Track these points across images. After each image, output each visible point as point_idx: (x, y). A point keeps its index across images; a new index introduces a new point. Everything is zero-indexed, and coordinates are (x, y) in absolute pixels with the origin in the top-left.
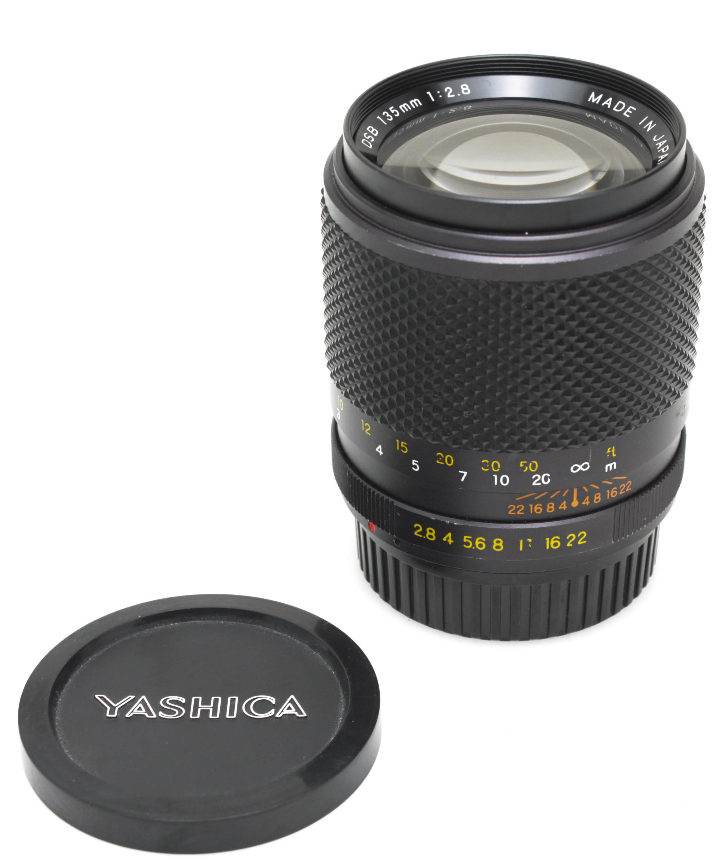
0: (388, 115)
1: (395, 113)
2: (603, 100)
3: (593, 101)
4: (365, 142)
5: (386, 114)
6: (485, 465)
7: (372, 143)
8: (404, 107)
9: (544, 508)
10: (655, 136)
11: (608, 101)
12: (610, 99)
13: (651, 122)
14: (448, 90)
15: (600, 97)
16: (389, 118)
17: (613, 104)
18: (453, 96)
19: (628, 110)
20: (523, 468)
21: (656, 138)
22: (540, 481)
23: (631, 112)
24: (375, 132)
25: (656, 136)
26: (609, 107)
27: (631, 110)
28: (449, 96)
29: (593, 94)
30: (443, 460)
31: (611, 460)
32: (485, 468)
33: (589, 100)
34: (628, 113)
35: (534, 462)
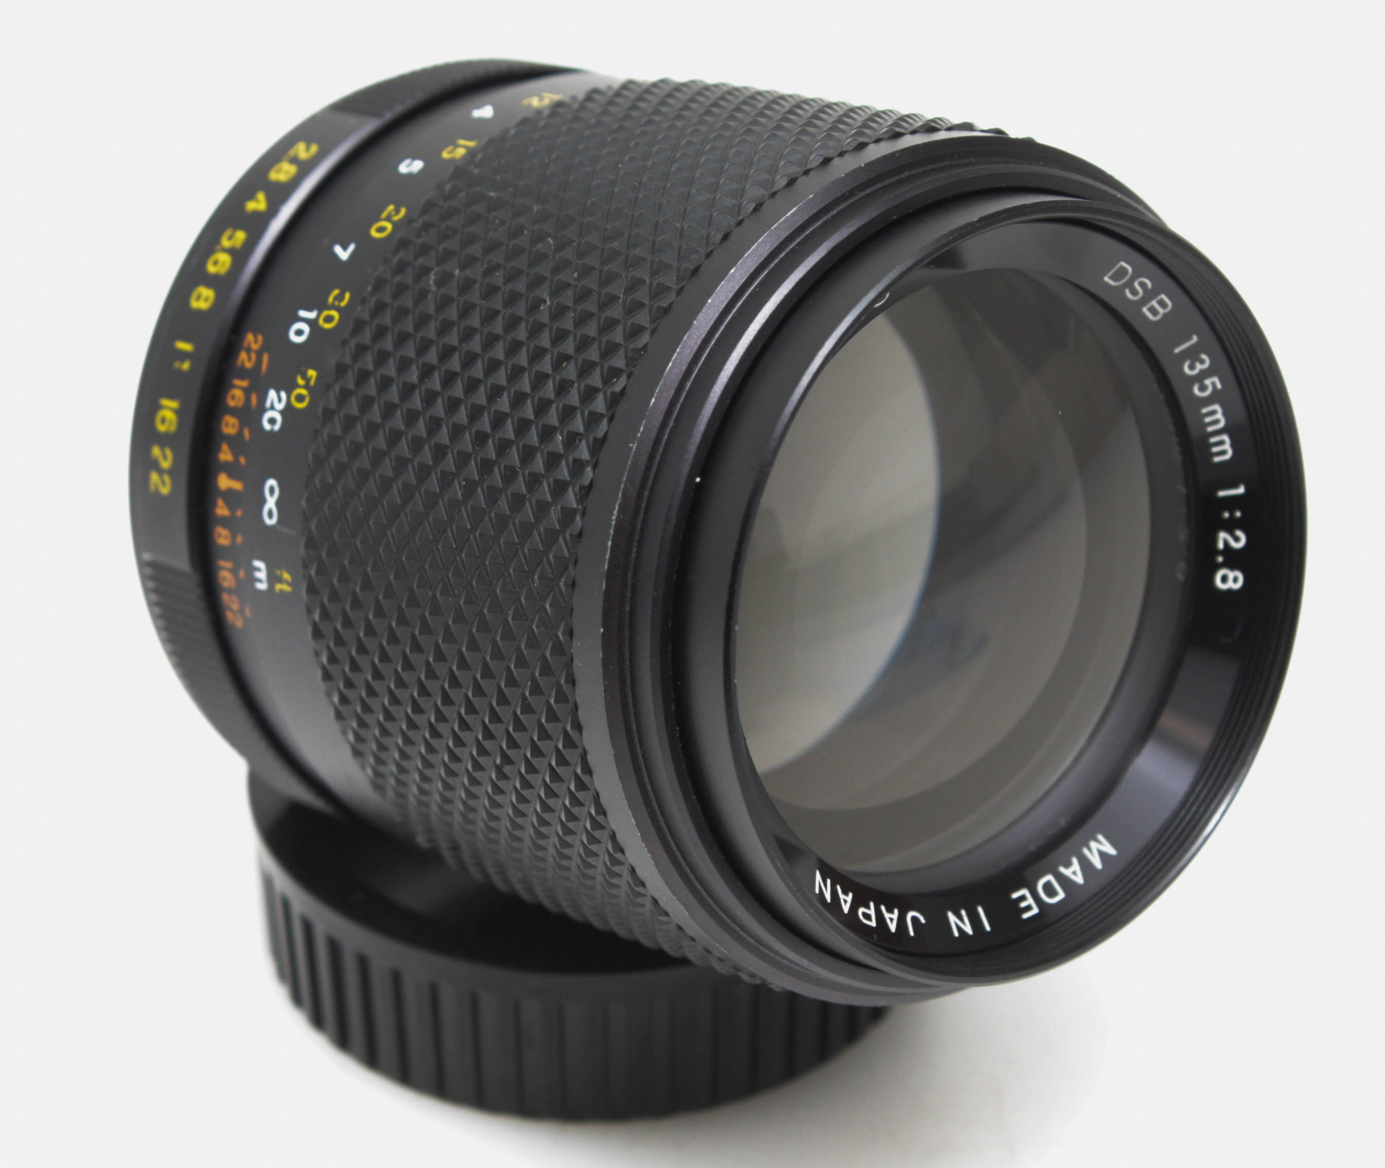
0: (1199, 367)
1: (1203, 388)
2: (1086, 865)
3: (1093, 845)
4: (1123, 271)
5: (1202, 362)
6: (340, 297)
7: (1121, 289)
8: (1216, 416)
9: (234, 412)
10: (925, 918)
11: (1079, 873)
12: (1079, 879)
13: (968, 929)
14: (1237, 539)
15: (1097, 863)
16: (1192, 367)
17: (1065, 882)
18: (1221, 545)
19: (1030, 901)
20: (304, 377)
21: (914, 919)
22: (272, 408)
23: (1023, 905)
24: (1153, 311)
25: (923, 921)
26: (1062, 869)
27: (1029, 908)
28: (1223, 536)
29: (1111, 850)
30: (388, 219)
31: (273, 578)
32: (336, 298)
33: (1100, 837)
34: (1023, 898)
35: (307, 401)
